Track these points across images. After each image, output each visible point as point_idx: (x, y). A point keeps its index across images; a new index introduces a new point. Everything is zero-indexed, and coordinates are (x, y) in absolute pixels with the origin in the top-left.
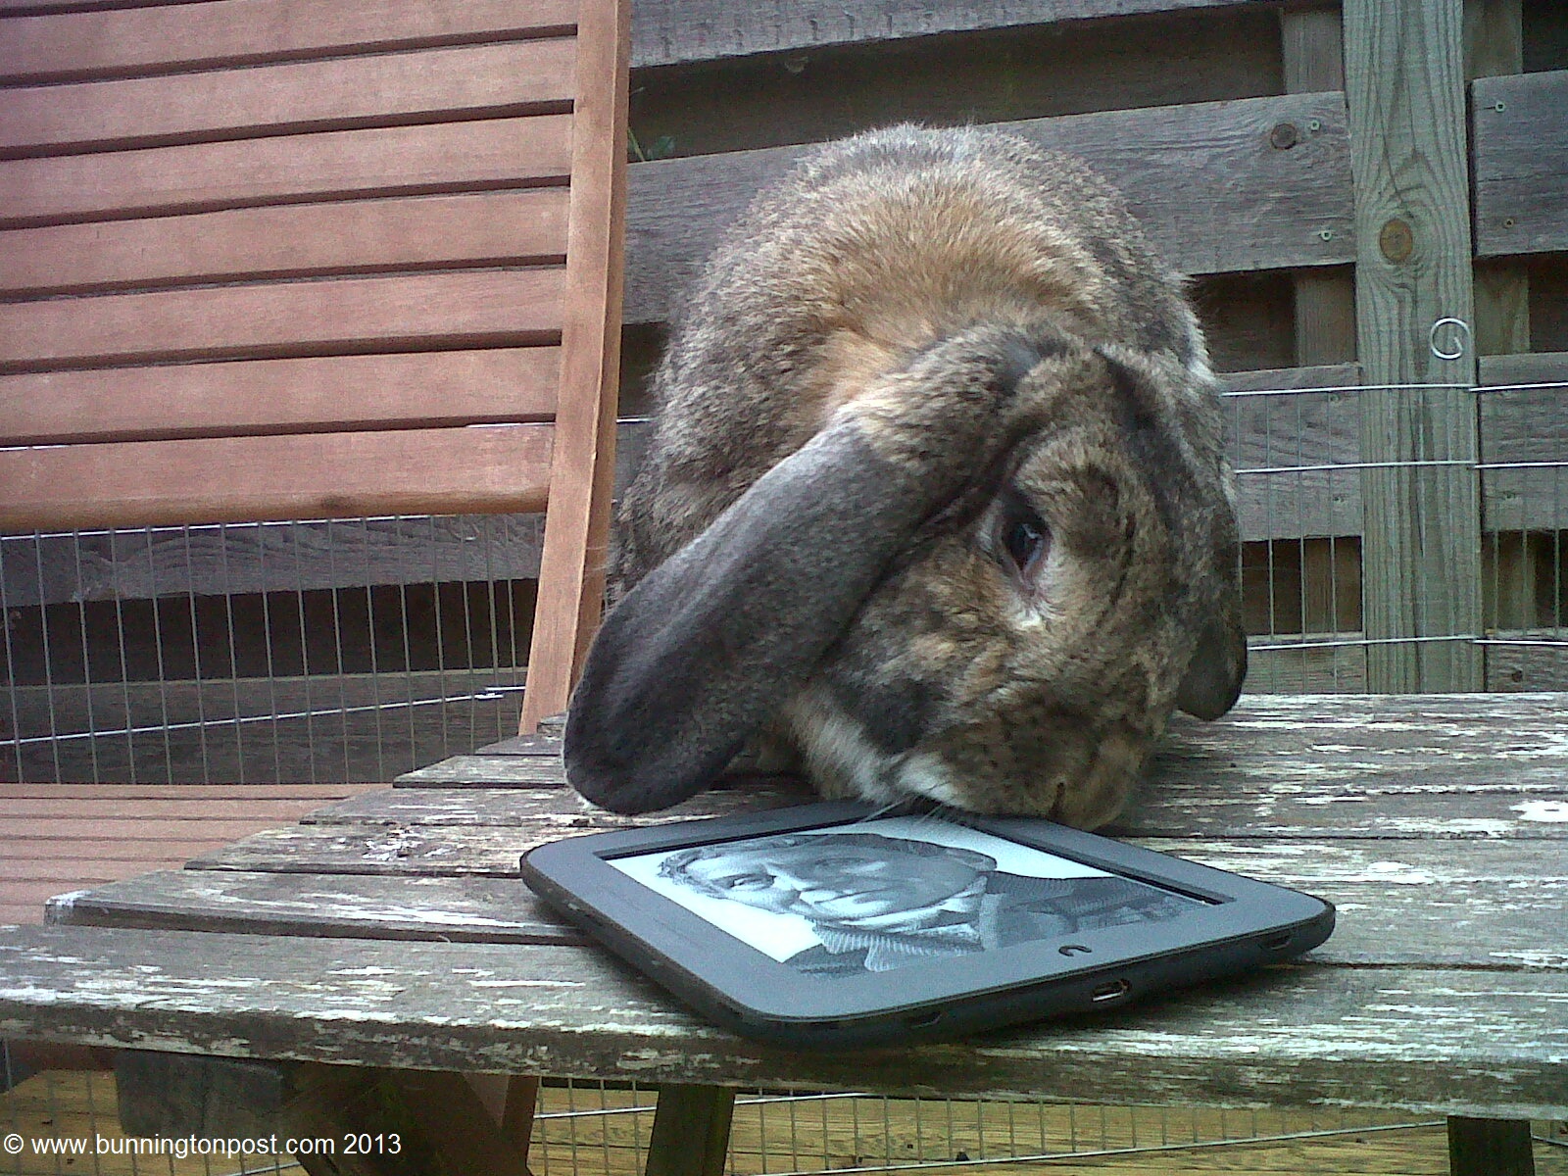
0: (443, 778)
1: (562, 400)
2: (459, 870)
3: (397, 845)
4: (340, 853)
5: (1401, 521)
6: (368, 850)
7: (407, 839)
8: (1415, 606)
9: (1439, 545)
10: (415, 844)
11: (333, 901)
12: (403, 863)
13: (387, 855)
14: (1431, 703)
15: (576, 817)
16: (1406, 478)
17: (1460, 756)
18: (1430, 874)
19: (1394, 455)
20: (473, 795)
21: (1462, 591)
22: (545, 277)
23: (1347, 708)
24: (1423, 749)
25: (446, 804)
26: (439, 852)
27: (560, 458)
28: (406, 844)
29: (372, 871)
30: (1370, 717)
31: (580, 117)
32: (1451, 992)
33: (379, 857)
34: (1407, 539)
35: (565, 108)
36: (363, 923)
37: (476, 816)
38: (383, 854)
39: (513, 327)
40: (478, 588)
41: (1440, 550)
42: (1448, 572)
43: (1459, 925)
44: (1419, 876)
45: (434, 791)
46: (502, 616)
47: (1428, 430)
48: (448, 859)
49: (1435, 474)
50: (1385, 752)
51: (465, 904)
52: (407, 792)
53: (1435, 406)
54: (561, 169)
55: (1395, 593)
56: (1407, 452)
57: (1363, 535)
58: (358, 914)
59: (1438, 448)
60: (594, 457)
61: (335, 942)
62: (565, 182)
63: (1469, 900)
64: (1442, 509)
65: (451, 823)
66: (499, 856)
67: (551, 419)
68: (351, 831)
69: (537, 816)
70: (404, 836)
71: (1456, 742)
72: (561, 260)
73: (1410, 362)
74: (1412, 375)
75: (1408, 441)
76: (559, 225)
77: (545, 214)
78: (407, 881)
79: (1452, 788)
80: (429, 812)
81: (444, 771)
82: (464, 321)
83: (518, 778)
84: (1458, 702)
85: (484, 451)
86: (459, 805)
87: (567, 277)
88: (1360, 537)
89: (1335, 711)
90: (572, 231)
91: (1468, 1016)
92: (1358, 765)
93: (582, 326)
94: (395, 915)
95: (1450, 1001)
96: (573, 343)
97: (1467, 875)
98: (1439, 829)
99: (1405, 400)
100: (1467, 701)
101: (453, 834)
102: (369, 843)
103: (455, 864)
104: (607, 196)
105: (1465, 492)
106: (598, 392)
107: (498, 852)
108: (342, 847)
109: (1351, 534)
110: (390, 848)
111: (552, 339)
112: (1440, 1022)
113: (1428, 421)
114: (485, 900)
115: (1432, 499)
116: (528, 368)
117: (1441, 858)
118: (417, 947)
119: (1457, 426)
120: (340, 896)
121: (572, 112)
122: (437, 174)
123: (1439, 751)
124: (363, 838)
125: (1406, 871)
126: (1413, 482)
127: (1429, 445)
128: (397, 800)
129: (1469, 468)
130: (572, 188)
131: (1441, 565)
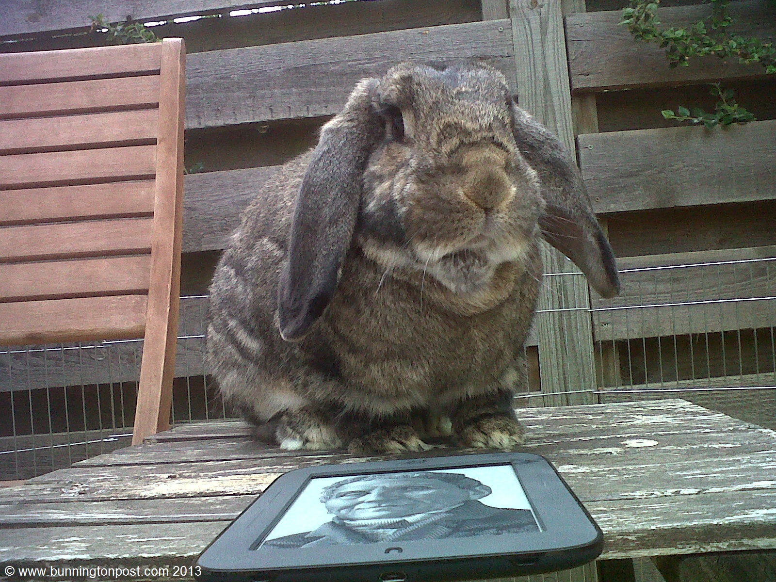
0: (97, 463)
1: (152, 282)
2: (112, 499)
3: (78, 490)
4: (49, 494)
5: (556, 338)
6: (63, 492)
7: (83, 487)
8: (565, 378)
9: (574, 348)
10: (87, 489)
11: (49, 513)
12: (82, 497)
13: (73, 494)
14: (578, 408)
15: (170, 475)
16: (557, 318)
17: (595, 426)
18: (588, 468)
19: (550, 307)
20: (114, 469)
21: (586, 369)
22: (143, 223)
23: (540, 412)
24: (577, 425)
25: (102, 473)
26: (100, 491)
27: (151, 311)
28: (82, 489)
29: (67, 501)
30: (551, 415)
31: (160, 147)
32: (605, 509)
33: (70, 495)
34: (559, 346)
35: (153, 142)
36: (65, 521)
37: (117, 477)
38: (72, 494)
39: (127, 247)
40: (104, 387)
41: (575, 352)
42: (579, 360)
43: (604, 485)
44: (582, 470)
45: (93, 468)
46: (117, 401)
47: (566, 295)
48: (106, 494)
49: (570, 315)
50: (560, 427)
51: (118, 510)
52: (78, 470)
53: (569, 284)
54: (150, 171)
55: (555, 372)
56: (556, 305)
57: (539, 344)
58: (62, 517)
59: (571, 303)
60: (168, 309)
61: (51, 529)
62: (153, 177)
63: (607, 476)
64: (574, 332)
65: (104, 480)
66: (133, 491)
67: (145, 292)
68: (53, 486)
69: (149, 475)
70: (81, 486)
71: (592, 422)
72: (151, 215)
73: (556, 264)
74: (557, 269)
75: (556, 300)
76: (150, 198)
77: (143, 192)
78: (85, 504)
79: (593, 438)
80: (92, 477)
81: (96, 460)
82: (101, 244)
83: (137, 461)
84: (591, 408)
85: (112, 308)
86: (107, 473)
87: (154, 223)
88: (537, 346)
89: (535, 414)
90: (157, 200)
91: (613, 517)
92: (549, 432)
93: (161, 246)
94: (81, 516)
95: (604, 512)
96: (157, 254)
97: (605, 467)
98: (589, 453)
99: (554, 281)
100: (594, 407)
101: (107, 484)
102: (63, 490)
103: (110, 496)
104: (173, 184)
105: (584, 323)
106: (171, 278)
107: (131, 490)
108: (49, 492)
109: (534, 345)
110: (75, 491)
111: (147, 252)
112: (601, 520)
113: (565, 290)
114: (128, 509)
115: (570, 326)
116: (134, 267)
117: (592, 462)
118: (95, 528)
119: (579, 293)
120: (52, 511)
121: (156, 144)
122: (89, 173)
123: (585, 425)
124: (60, 488)
125: (576, 468)
126: (561, 319)
127: (567, 302)
128: (75, 473)
129: (586, 311)
130: (156, 180)
131: (575, 357)
